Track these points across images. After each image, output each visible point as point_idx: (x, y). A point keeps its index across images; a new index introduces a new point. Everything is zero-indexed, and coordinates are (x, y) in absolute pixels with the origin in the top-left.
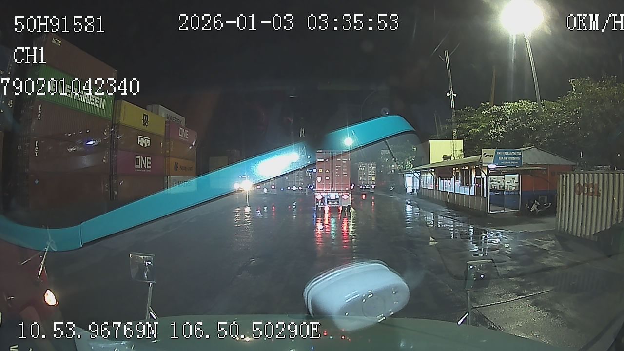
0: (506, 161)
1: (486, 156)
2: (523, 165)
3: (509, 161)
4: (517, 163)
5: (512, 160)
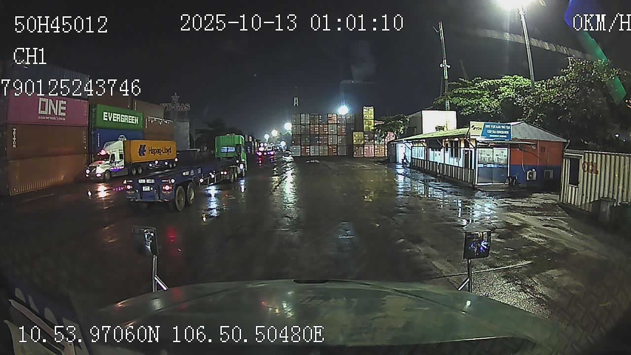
2: (513, 139)
3: (498, 134)
4: (506, 136)
5: (500, 134)
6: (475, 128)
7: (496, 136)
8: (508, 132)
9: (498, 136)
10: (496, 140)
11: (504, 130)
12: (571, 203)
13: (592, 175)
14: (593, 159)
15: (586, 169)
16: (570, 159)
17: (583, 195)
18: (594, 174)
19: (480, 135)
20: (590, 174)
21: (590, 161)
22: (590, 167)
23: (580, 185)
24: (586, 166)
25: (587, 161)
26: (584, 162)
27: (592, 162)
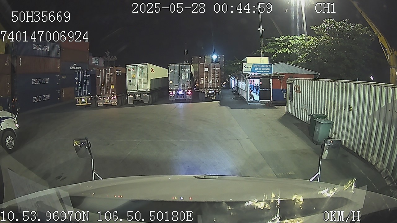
0: (260, 70)
1: (246, 68)
2: (273, 73)
3: (263, 70)
4: (268, 72)
5: (264, 70)
6: (246, 67)
7: (261, 71)
8: (270, 69)
9: (263, 71)
10: (262, 74)
11: (267, 68)
12: (290, 113)
13: (298, 94)
14: (298, 84)
15: (296, 90)
16: (290, 84)
17: (295, 107)
18: (299, 93)
19: (250, 71)
20: (297, 93)
21: (297, 85)
22: (297, 88)
23: (293, 100)
24: (296, 88)
25: (296, 85)
26: (295, 85)
27: (298, 85)
